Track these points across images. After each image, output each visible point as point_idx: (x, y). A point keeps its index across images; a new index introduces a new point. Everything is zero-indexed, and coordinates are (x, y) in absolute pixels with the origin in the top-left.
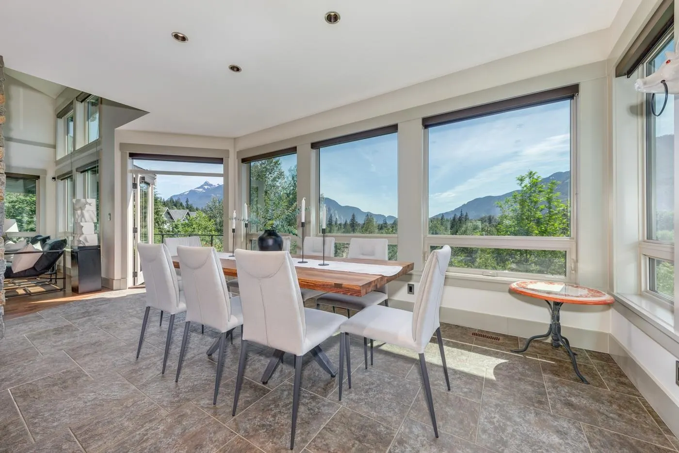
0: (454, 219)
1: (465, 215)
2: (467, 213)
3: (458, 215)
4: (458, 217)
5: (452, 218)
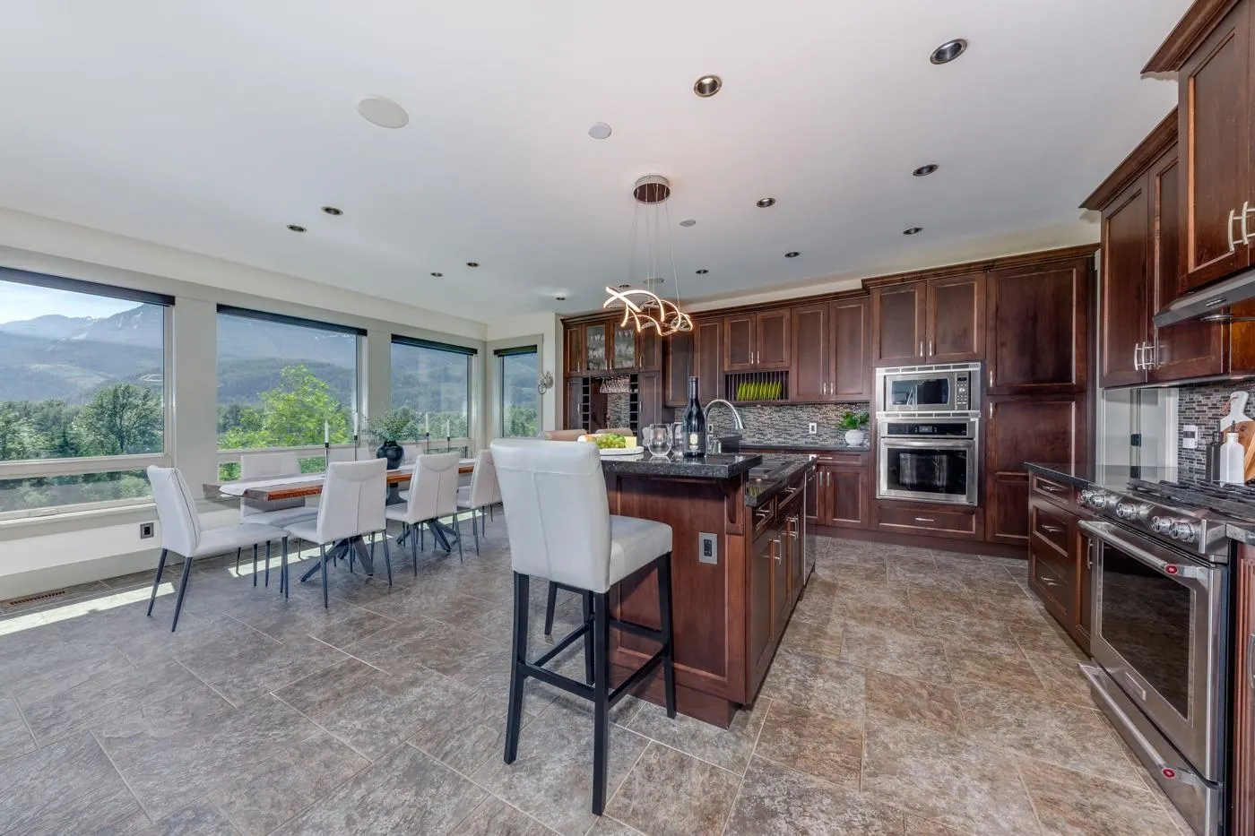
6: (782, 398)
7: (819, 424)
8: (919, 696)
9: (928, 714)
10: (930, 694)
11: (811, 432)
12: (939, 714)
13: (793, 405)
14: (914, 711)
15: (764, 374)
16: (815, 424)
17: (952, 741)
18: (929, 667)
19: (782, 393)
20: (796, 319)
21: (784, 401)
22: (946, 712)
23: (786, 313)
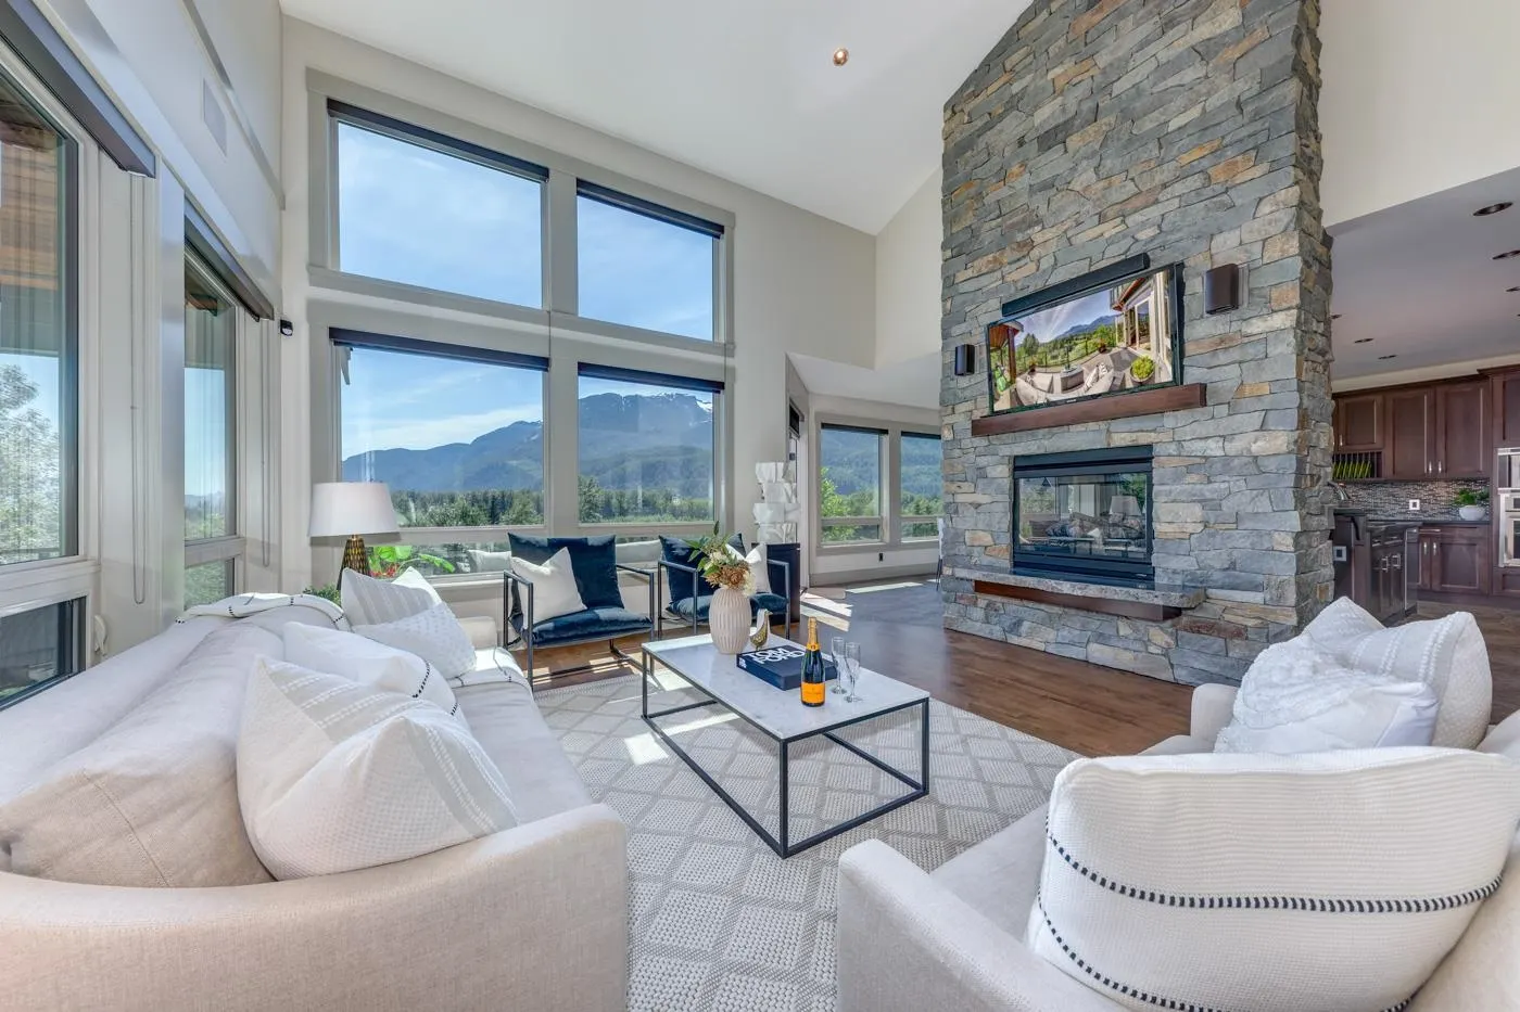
6: (1372, 476)
7: (1422, 501)
11: (1411, 508)
13: (1385, 482)
15: (1349, 455)
16: (1418, 501)
19: (1372, 470)
20: (1390, 404)
21: (1375, 479)
23: (1378, 399)
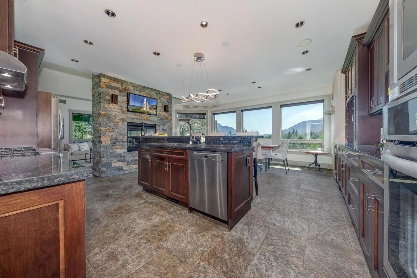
0: (289, 134)
1: (296, 131)
2: (297, 130)
3: (292, 131)
4: (292, 132)
5: (288, 133)
8: (119, 213)
9: (114, 211)
10: (117, 216)
12: (111, 213)
14: (117, 210)
17: (105, 210)
18: (123, 223)
22: (110, 214)
